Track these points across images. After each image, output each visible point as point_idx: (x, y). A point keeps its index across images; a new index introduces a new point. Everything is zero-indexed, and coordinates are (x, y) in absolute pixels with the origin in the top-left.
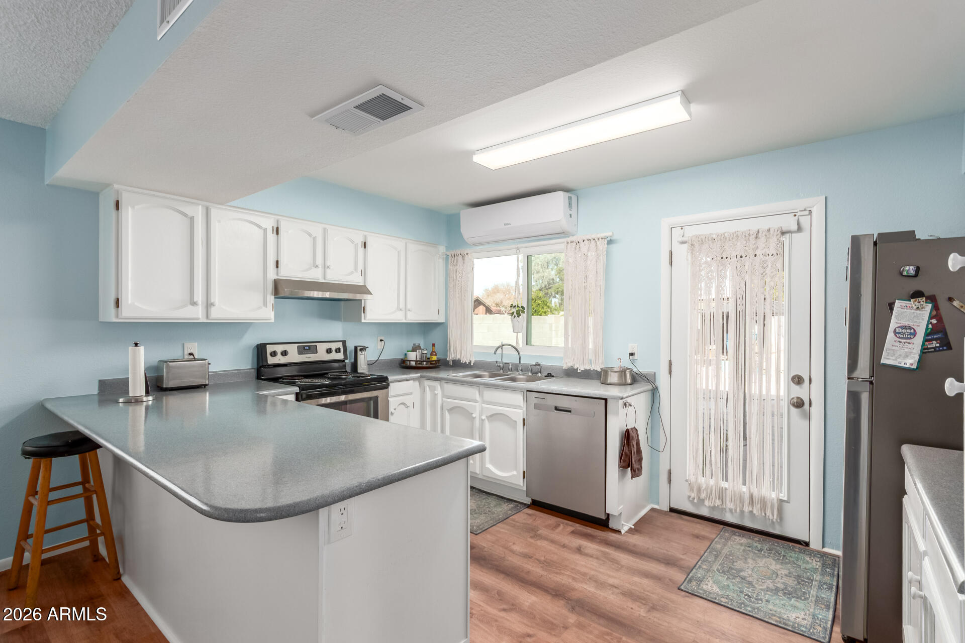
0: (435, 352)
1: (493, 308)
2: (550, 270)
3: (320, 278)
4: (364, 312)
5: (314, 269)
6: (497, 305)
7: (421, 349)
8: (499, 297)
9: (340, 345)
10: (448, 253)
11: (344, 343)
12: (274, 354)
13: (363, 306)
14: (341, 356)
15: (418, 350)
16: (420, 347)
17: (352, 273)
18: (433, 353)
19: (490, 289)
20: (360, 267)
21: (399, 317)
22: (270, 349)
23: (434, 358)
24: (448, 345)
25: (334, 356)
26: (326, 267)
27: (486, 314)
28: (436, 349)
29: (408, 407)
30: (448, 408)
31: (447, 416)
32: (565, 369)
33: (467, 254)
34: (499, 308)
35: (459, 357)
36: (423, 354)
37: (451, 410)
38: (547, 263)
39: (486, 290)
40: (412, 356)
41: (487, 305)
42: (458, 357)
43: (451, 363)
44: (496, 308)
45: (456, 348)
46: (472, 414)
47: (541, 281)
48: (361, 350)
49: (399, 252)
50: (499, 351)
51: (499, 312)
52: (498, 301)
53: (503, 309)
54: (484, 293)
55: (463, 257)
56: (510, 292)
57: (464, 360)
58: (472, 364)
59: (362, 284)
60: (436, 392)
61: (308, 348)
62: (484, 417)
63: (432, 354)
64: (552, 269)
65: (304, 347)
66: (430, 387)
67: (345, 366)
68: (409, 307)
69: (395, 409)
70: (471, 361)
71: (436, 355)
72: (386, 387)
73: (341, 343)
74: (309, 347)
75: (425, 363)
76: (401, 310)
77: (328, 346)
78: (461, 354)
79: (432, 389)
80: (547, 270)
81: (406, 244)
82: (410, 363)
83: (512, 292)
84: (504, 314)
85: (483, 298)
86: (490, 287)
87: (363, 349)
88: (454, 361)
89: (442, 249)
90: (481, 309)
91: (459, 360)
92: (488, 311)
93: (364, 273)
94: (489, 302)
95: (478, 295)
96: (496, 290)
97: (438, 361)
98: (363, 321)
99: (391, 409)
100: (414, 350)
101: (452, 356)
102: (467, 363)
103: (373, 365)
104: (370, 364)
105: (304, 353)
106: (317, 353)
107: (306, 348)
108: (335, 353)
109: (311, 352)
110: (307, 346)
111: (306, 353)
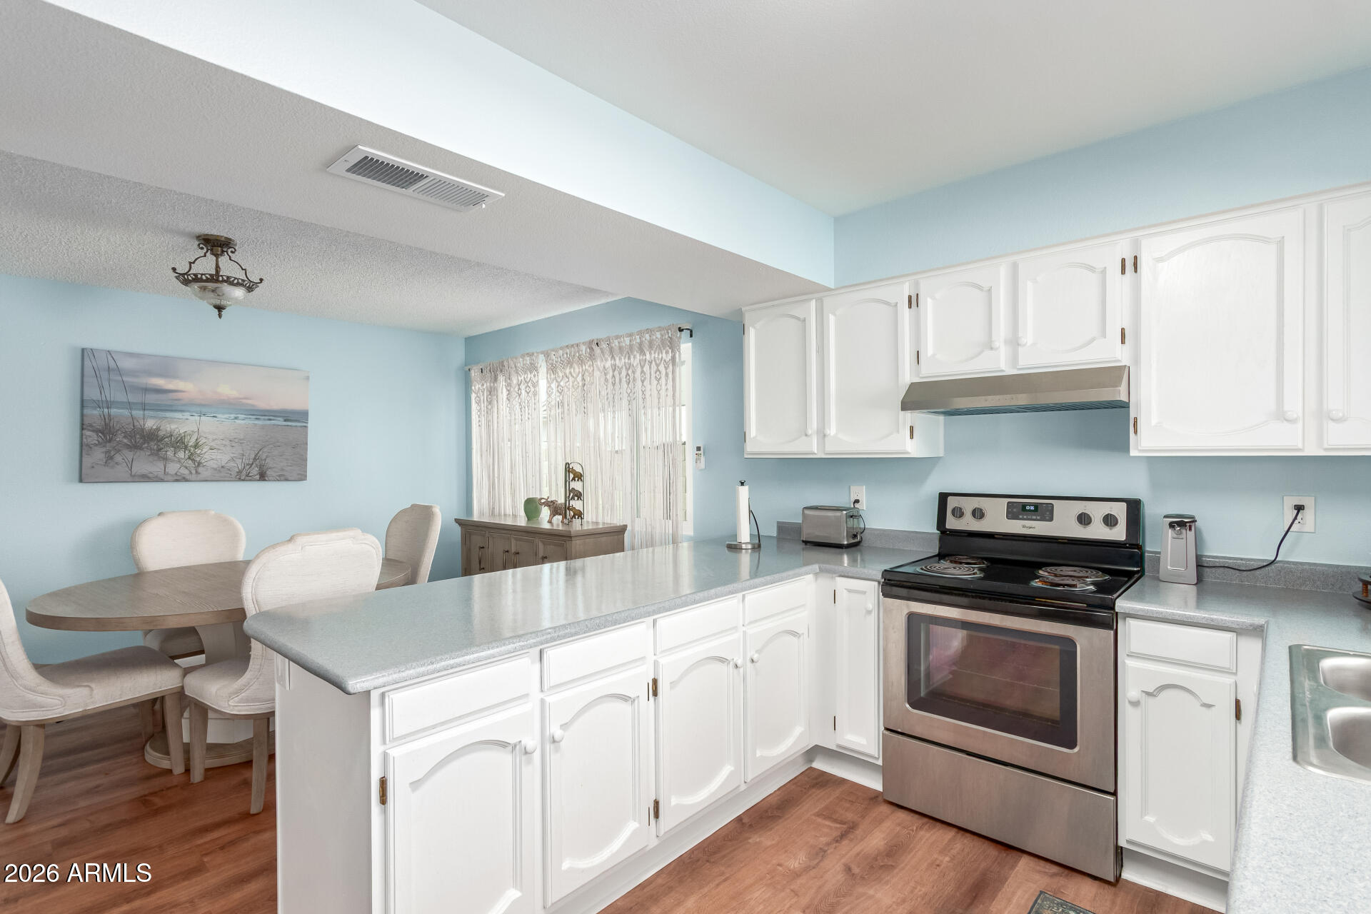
5: (987, 353)
9: (1120, 511)
11: (1133, 504)
12: (957, 513)
13: (1132, 416)
14: (1118, 534)
22: (952, 503)
25: (1098, 531)
48: (1172, 526)
61: (1032, 508)
65: (1024, 506)
73: (1124, 505)
74: (1036, 506)
77: (1081, 507)
87: (1179, 524)
103: (1258, 572)
104: (1244, 569)
105: (1021, 517)
106: (1051, 519)
107: (1028, 508)
108: (1102, 525)
109: (1038, 518)
110: (1030, 504)
111: (1025, 517)
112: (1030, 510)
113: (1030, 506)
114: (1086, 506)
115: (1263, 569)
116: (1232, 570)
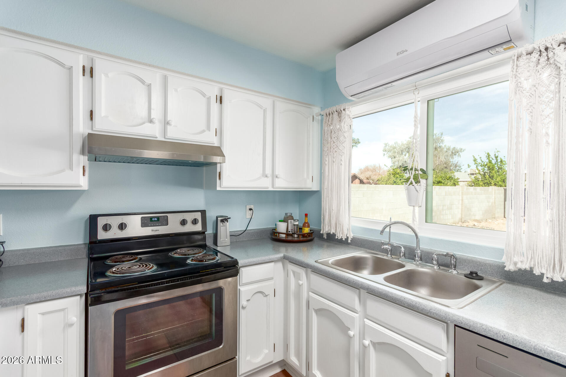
0: (307, 223)
1: (365, 181)
2: (404, 155)
3: (157, 136)
4: (220, 179)
5: (148, 125)
6: (367, 179)
7: (293, 219)
8: (368, 174)
9: (198, 216)
10: (322, 113)
11: (203, 212)
12: (106, 228)
13: (218, 171)
14: (198, 228)
15: (289, 221)
16: (292, 217)
17: (203, 131)
18: (306, 225)
19: (363, 169)
20: (214, 124)
21: (265, 185)
22: (101, 222)
23: (306, 230)
24: (322, 217)
25: (189, 228)
26: (166, 123)
27: (360, 184)
28: (310, 220)
29: (266, 296)
30: (316, 309)
31: (314, 318)
32: (509, 271)
33: (344, 110)
34: (368, 181)
35: (334, 232)
36: (294, 225)
37: (319, 311)
38: (402, 151)
39: (360, 170)
40: (282, 227)
41: (360, 179)
42: (332, 231)
43: (325, 236)
44: (366, 181)
45: (330, 221)
46: (349, 329)
47: (397, 163)
48: (222, 221)
49: (265, 111)
50: (387, 229)
51: (370, 183)
52: (368, 176)
53: (371, 181)
54: (359, 171)
55: (339, 113)
56: (375, 171)
57: (339, 236)
58: (349, 241)
59: (216, 144)
60: (301, 282)
61: (156, 219)
62: (367, 342)
63: (304, 225)
64: (405, 155)
65: (151, 218)
66: (294, 273)
67: (204, 239)
68: (277, 173)
69: (248, 300)
70: (348, 238)
71: (308, 226)
72: (236, 274)
73: (200, 213)
74: (158, 218)
75: (296, 236)
76: (266, 176)
77: (181, 217)
78: (336, 227)
79: (297, 277)
80: (402, 156)
81: (274, 102)
82: (279, 235)
83: (377, 170)
84: (372, 184)
85: (358, 174)
86: (363, 167)
87: (225, 220)
88: (328, 234)
89: (317, 110)
90: (357, 181)
91: (334, 235)
92: (362, 182)
93: (219, 133)
94: (362, 177)
95: (355, 173)
96: (367, 169)
97: (310, 234)
98: (218, 188)
99: (243, 302)
100: (285, 220)
101: (325, 230)
102: (344, 239)
103: (241, 236)
104: (237, 235)
105: (150, 225)
106: (167, 224)
107: (153, 219)
108: (191, 225)
109: (160, 224)
110: (154, 217)
111: (152, 225)
112: (155, 221)
113: (154, 218)
114: (183, 216)
115: (242, 234)
116: (233, 236)
